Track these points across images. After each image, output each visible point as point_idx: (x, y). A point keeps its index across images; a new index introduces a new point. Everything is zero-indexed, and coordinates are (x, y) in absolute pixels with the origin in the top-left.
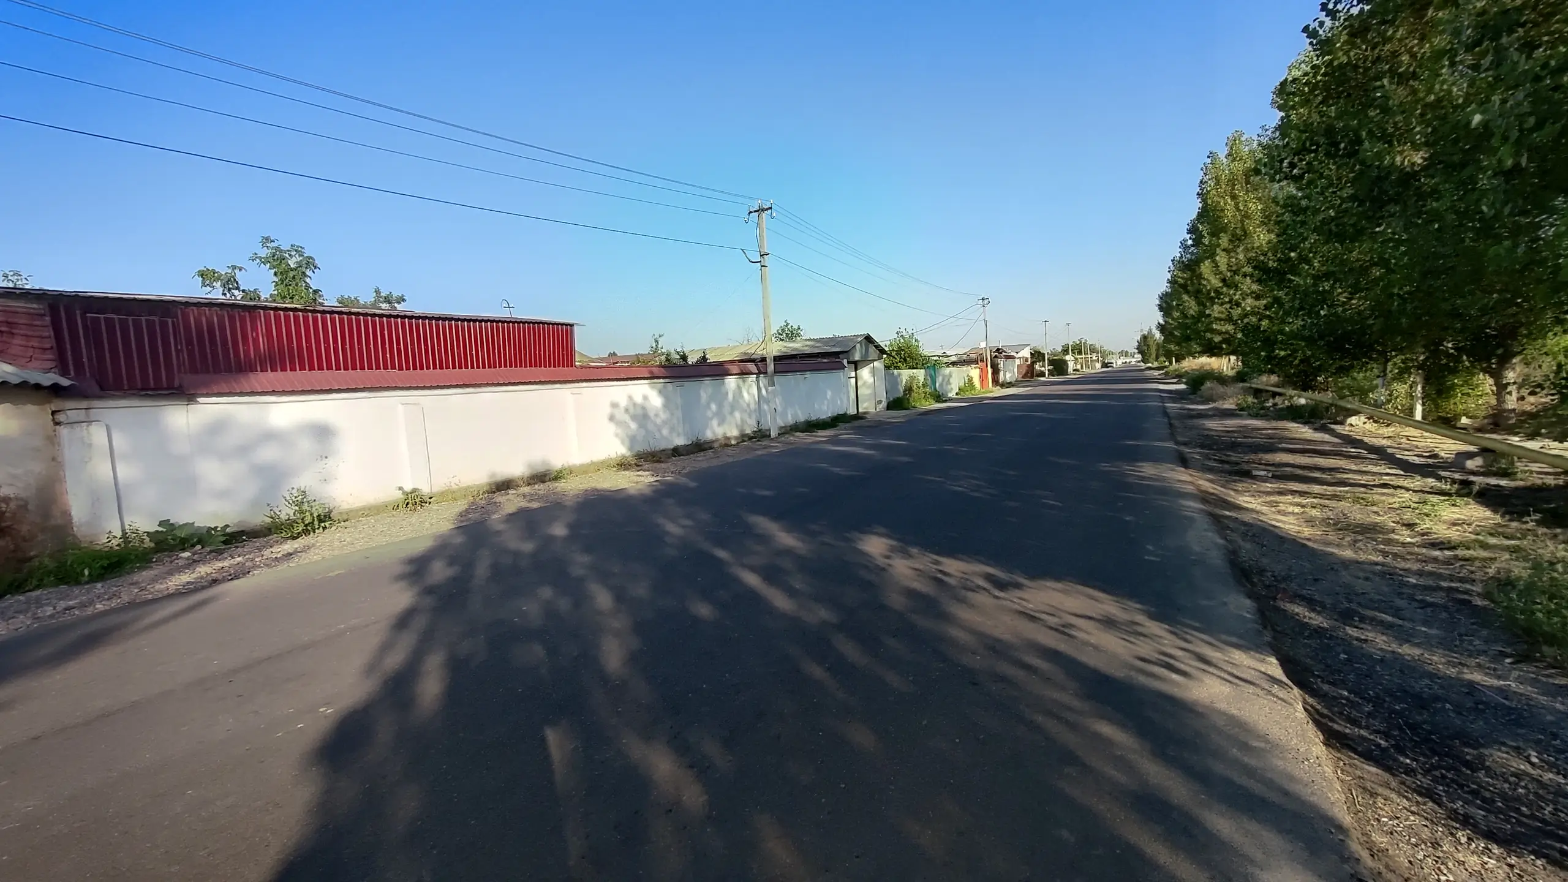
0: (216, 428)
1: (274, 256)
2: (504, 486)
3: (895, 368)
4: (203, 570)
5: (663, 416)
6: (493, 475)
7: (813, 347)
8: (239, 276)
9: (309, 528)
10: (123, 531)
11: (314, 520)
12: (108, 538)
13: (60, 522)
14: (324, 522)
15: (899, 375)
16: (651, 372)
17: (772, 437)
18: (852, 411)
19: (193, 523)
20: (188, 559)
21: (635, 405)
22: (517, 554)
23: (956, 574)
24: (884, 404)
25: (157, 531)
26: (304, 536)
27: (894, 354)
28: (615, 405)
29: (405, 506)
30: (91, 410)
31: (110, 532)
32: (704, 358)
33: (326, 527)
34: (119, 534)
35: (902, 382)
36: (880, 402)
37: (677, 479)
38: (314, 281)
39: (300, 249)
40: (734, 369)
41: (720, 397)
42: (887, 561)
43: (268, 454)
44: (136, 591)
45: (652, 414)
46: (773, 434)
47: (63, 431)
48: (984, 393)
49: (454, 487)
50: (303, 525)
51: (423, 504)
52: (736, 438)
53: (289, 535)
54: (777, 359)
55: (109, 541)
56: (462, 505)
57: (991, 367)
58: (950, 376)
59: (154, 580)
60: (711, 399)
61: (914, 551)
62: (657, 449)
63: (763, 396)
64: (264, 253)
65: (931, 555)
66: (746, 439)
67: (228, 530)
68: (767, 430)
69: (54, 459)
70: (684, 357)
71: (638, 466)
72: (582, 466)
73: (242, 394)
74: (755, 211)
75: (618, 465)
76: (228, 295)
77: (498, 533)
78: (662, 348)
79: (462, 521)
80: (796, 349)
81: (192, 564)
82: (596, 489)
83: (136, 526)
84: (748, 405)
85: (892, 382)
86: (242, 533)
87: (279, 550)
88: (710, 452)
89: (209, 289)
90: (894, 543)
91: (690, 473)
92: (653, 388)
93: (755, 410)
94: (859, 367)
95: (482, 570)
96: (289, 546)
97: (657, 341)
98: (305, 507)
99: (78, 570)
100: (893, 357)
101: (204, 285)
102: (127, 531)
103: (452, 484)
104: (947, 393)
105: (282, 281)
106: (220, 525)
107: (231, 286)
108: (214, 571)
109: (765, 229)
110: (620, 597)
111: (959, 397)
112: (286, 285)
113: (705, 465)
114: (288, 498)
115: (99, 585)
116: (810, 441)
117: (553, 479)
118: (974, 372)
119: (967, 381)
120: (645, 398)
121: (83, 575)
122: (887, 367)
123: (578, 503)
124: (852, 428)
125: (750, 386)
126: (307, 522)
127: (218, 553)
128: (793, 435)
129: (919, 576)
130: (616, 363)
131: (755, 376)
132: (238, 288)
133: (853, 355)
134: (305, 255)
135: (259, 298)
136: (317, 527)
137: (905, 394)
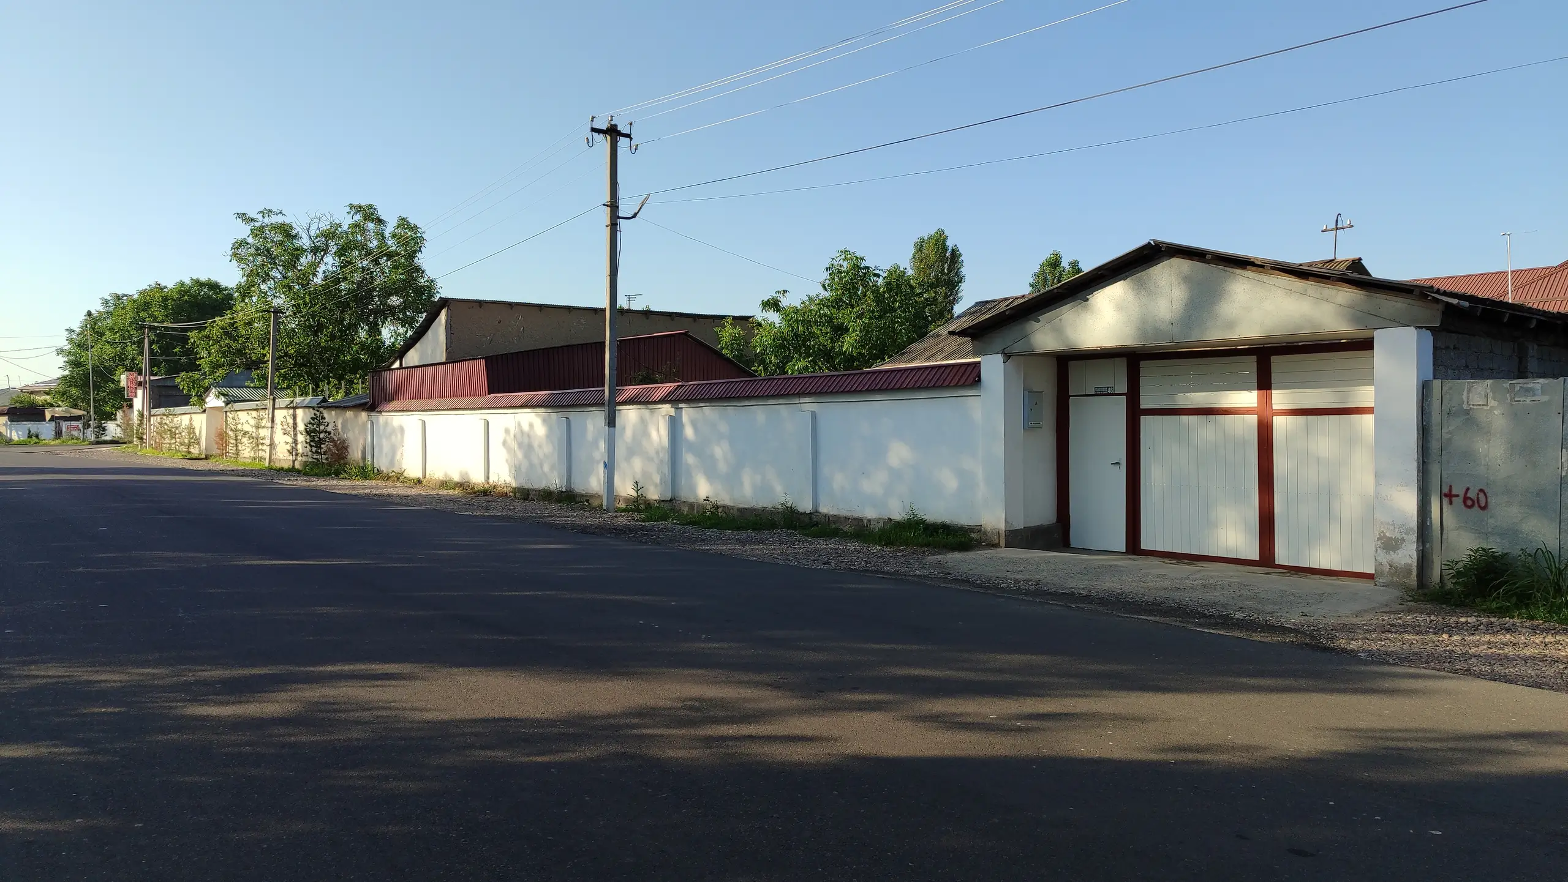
21: (522, 432)
28: (508, 433)
45: (536, 444)
62: (538, 487)
63: (688, 441)
84: (654, 451)
92: (539, 417)
120: (531, 425)
131: (671, 405)
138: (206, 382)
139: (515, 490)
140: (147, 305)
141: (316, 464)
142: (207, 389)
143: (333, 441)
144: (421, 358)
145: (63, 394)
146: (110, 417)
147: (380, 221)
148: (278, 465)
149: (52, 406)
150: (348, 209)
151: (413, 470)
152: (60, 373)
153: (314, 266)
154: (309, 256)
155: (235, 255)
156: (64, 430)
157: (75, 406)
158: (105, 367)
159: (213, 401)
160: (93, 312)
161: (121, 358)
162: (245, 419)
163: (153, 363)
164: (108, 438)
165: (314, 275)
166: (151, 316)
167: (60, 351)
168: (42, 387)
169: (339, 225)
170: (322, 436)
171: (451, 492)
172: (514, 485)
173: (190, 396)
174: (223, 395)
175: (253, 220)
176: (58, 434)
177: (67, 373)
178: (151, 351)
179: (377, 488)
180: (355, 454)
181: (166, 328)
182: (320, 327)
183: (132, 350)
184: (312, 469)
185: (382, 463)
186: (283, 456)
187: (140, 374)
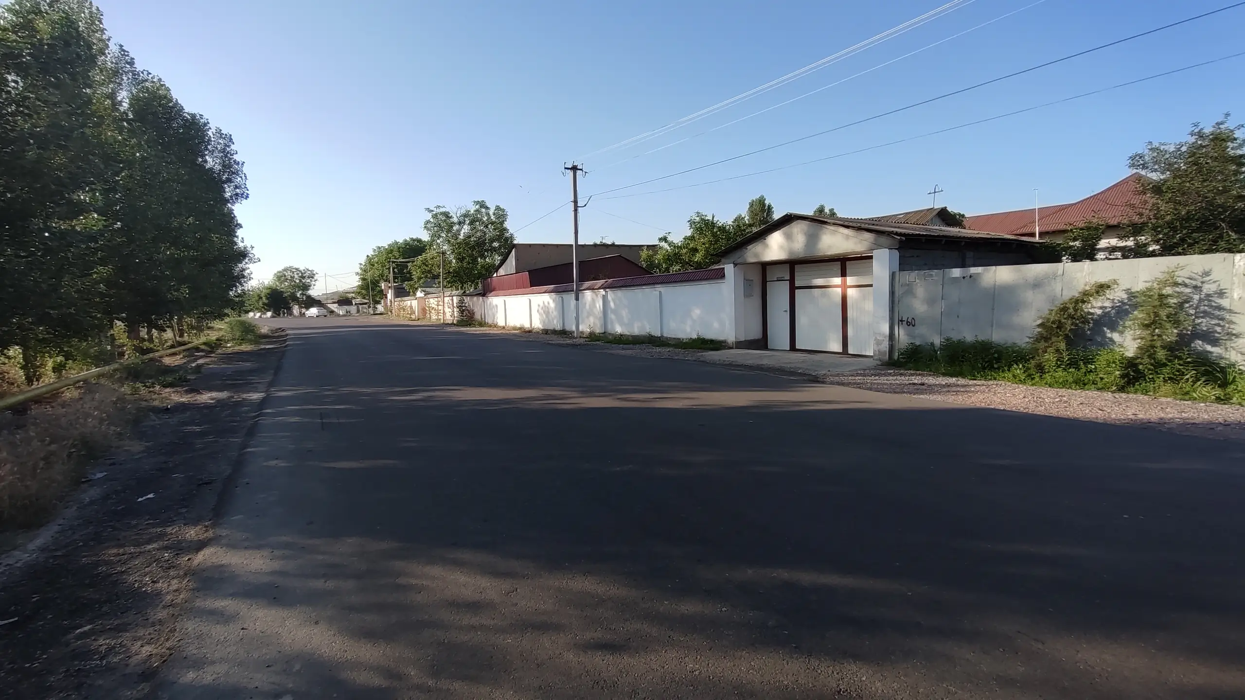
5: (555, 313)
21: (545, 306)
138: (416, 286)
139: (543, 330)
140: (392, 251)
141: (462, 320)
142: (417, 289)
143: (468, 310)
144: (505, 272)
145: (359, 293)
146: (378, 302)
147: (487, 208)
148: (447, 322)
149: (355, 298)
150: (473, 203)
151: (501, 323)
152: (357, 284)
153: (459, 231)
154: (457, 226)
155: (425, 227)
156: (360, 309)
157: (364, 298)
158: (376, 280)
159: (419, 294)
160: (369, 255)
161: (382, 275)
162: (433, 302)
163: (395, 278)
164: (379, 312)
165: (459, 235)
166: (393, 256)
167: (357, 274)
168: (352, 290)
169: (469, 211)
170: (464, 308)
171: (516, 332)
172: (542, 328)
173: (410, 292)
174: (424, 291)
175: (432, 211)
176: (358, 311)
177: (360, 283)
178: (394, 272)
179: (486, 330)
180: (478, 316)
181: (400, 262)
182: (463, 258)
183: (386, 271)
184: (461, 323)
185: (489, 320)
186: (449, 318)
187: (390, 283)
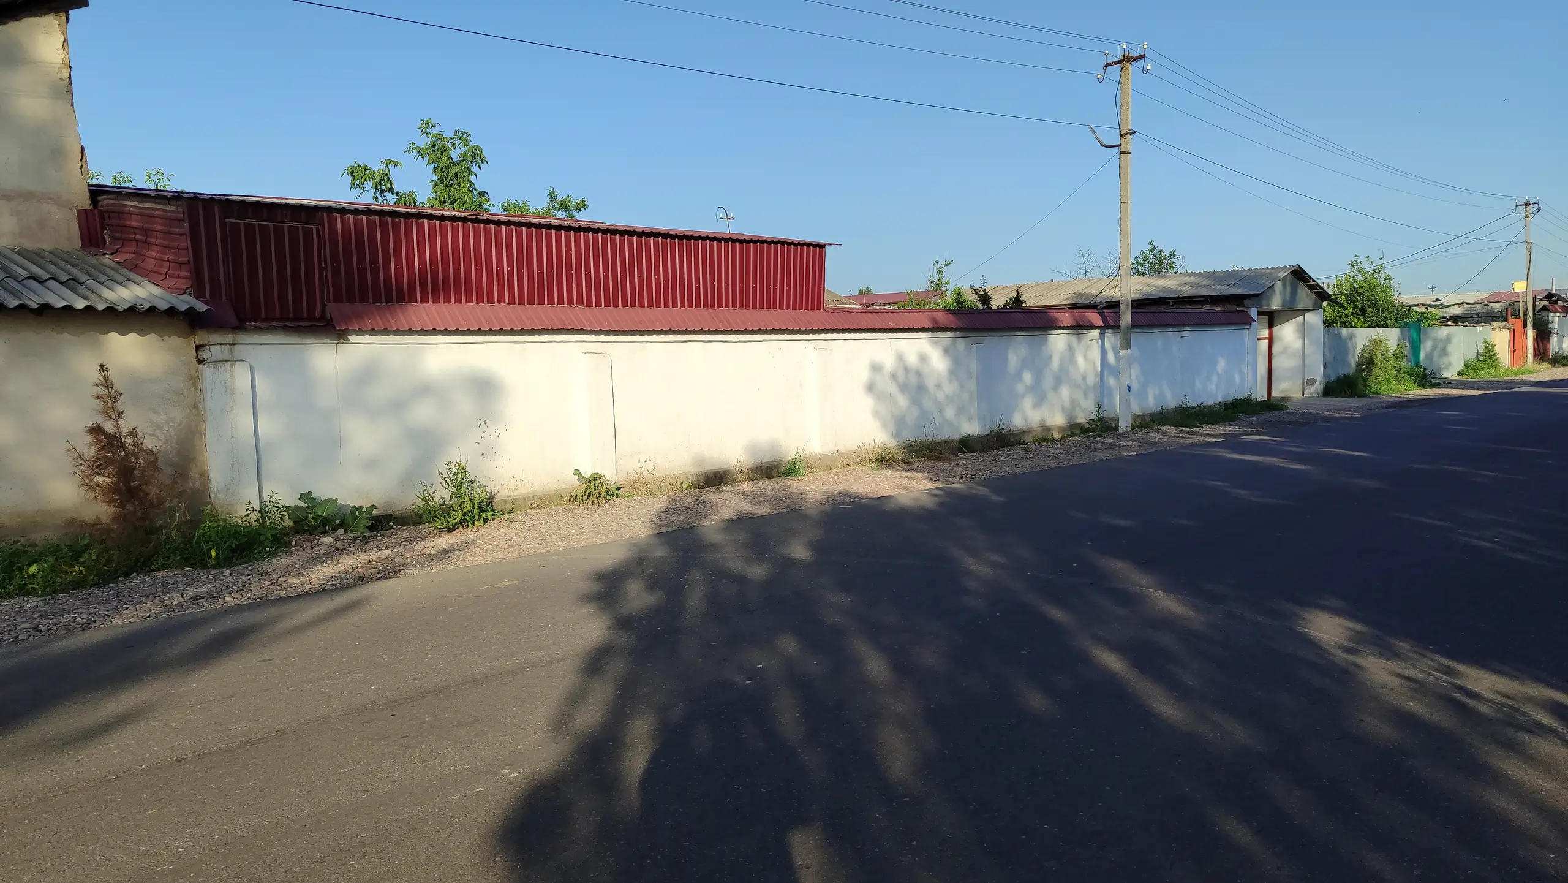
0: (367, 375)
1: (434, 146)
2: (717, 479)
3: (1344, 324)
4: (349, 562)
5: (949, 388)
6: (700, 461)
7: (1197, 285)
8: (394, 174)
9: (468, 518)
10: (261, 502)
11: (473, 508)
12: (247, 510)
13: (198, 484)
14: (486, 511)
15: (1351, 337)
16: (935, 321)
17: (1121, 430)
18: (1261, 394)
19: (337, 500)
20: (330, 545)
21: (906, 369)
22: (741, 580)
23: (1489, 695)
24: (1319, 386)
25: (297, 507)
26: (461, 528)
27: (1341, 299)
28: (876, 368)
29: (585, 497)
30: (236, 346)
31: (249, 502)
32: (1017, 301)
33: (487, 519)
34: (256, 505)
35: (1355, 347)
36: (1312, 382)
37: (970, 488)
38: (481, 179)
39: (465, 136)
40: (1065, 318)
41: (1037, 364)
42: (1351, 658)
43: (423, 413)
44: (267, 583)
45: (930, 384)
46: (1124, 425)
47: (207, 371)
48: (1515, 373)
49: (647, 476)
50: (461, 513)
51: (609, 497)
52: (1061, 429)
53: (445, 525)
54: (1138, 304)
55: (248, 515)
56: (659, 503)
57: (1535, 327)
58: (1448, 340)
59: (287, 571)
60: (1024, 365)
61: (1403, 646)
62: (937, 439)
63: (1109, 365)
64: (424, 142)
65: (1437, 657)
66: (1077, 432)
67: (375, 513)
68: (1112, 419)
69: (195, 406)
70: (985, 299)
71: (907, 463)
72: (824, 456)
73: (398, 332)
74: (1117, 63)
75: (877, 459)
76: (380, 199)
77: (714, 547)
78: (948, 283)
79: (662, 526)
80: (1168, 290)
81: (335, 552)
82: (847, 494)
83: (277, 497)
84: (1084, 378)
85: (1336, 349)
86: (388, 517)
87: (432, 544)
88: (1019, 451)
89: (359, 191)
90: (1358, 627)
91: (988, 479)
92: (935, 343)
93: (1095, 385)
94: (1276, 320)
95: (695, 600)
96: (443, 541)
97: (940, 272)
98: (464, 489)
99: (205, 549)
100: (1341, 305)
101: (354, 186)
102: (267, 503)
103: (645, 472)
104: (1440, 370)
105: (442, 180)
106: (366, 505)
107: (383, 187)
108: (360, 565)
109: (1130, 92)
110: (901, 665)
111: (1465, 378)
112: (447, 186)
113: (1014, 469)
114: (445, 476)
115: (227, 572)
116: (1191, 441)
117: (784, 475)
118: (1499, 337)
119: (1481, 351)
120: (923, 358)
121: (210, 557)
122: (1328, 324)
123: (824, 513)
124: (1261, 424)
125: (1088, 347)
126: (465, 510)
127: (363, 542)
128: (1157, 430)
129: (1415, 690)
130: (872, 305)
131: (1098, 331)
132: (391, 190)
133: (1269, 299)
134: (472, 145)
135: (415, 203)
136: (477, 517)
137: (1359, 370)
